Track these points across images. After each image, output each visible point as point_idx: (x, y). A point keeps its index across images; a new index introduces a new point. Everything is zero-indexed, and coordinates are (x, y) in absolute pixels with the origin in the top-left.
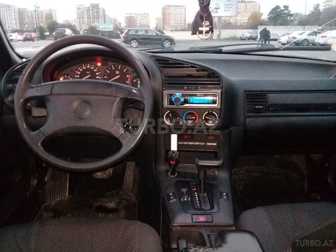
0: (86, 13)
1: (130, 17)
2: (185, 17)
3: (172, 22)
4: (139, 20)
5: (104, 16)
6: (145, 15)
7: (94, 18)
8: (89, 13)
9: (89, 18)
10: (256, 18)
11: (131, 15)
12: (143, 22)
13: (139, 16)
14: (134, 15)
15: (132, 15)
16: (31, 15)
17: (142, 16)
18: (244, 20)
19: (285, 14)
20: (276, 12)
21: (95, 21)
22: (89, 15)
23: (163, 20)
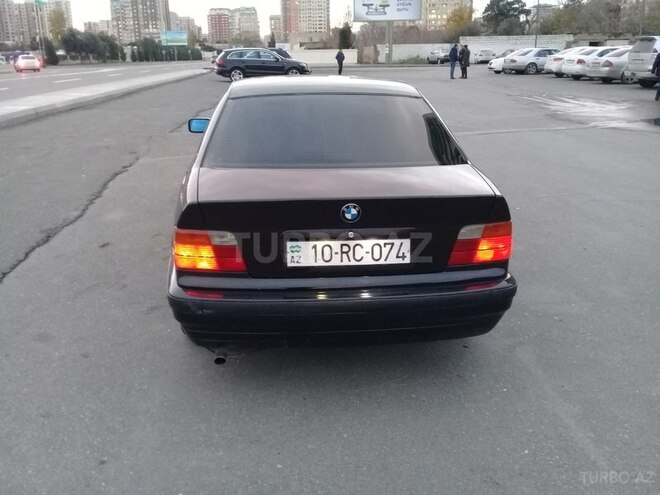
0: (130, 8)
1: (220, 16)
2: (328, 15)
3: (304, 26)
4: (237, 21)
5: (167, 13)
6: (250, 13)
7: (146, 18)
8: (137, 9)
9: (136, 18)
10: (462, 18)
11: (220, 12)
12: (246, 26)
13: (237, 15)
14: (227, 13)
15: (222, 12)
16: (17, 12)
17: (242, 14)
18: (442, 19)
19: (515, 9)
20: (498, 6)
21: (148, 24)
22: (137, 12)
23: (285, 21)
